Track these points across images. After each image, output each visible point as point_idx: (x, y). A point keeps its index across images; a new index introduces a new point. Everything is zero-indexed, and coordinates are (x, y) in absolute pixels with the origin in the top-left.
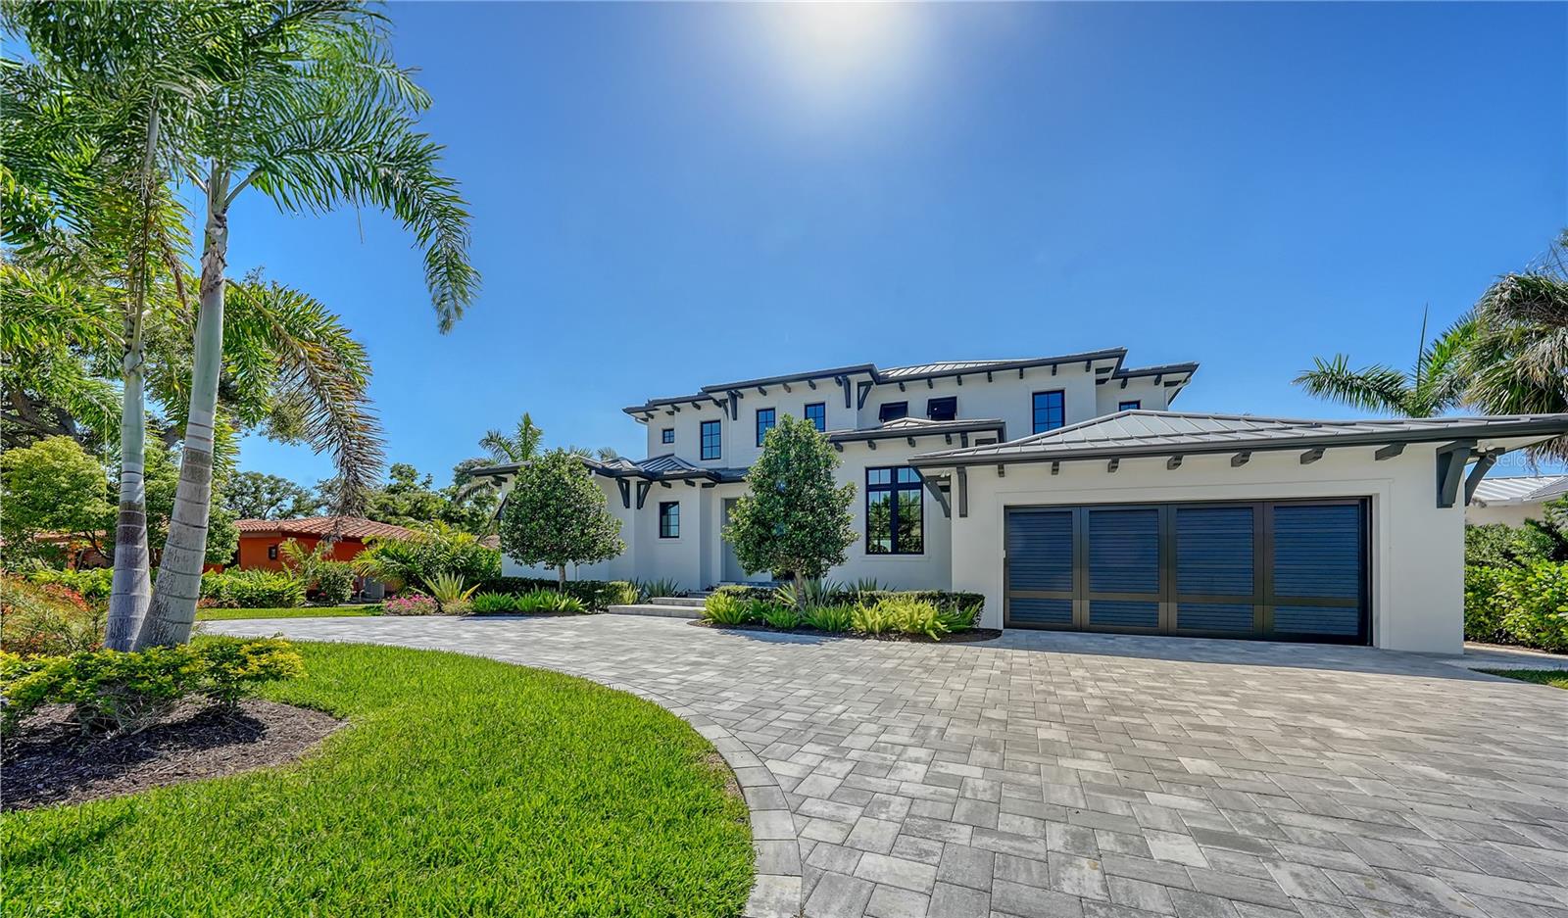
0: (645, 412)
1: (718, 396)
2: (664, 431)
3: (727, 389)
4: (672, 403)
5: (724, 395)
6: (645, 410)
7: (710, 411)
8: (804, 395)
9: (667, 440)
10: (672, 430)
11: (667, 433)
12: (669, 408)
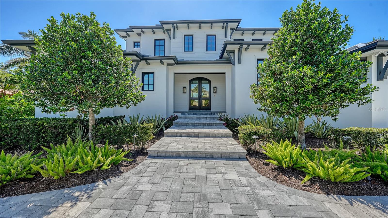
0: (126, 32)
1: (166, 27)
2: (135, 43)
3: (173, 23)
4: (141, 28)
5: (170, 27)
6: (126, 31)
7: (160, 35)
8: (206, 30)
9: (136, 47)
10: (139, 42)
11: (136, 44)
12: (139, 31)
